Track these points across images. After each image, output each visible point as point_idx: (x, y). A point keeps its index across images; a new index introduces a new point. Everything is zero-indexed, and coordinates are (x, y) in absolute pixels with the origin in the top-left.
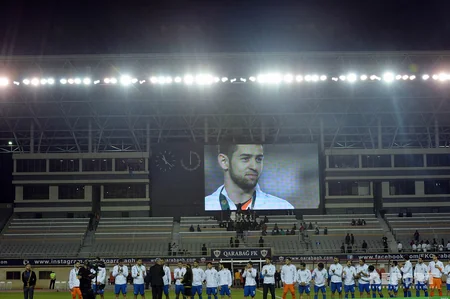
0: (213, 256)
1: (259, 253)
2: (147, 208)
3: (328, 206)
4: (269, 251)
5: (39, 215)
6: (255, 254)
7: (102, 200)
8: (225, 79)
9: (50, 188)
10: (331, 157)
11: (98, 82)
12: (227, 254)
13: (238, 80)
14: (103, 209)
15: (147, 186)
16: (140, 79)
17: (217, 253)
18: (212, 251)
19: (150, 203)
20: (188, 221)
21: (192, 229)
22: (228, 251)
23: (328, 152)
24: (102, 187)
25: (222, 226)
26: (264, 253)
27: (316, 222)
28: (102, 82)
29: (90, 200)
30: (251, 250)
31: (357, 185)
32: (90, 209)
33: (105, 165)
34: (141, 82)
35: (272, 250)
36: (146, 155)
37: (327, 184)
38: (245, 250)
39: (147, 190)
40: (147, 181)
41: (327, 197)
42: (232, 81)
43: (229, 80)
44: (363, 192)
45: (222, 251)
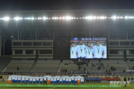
0: (71, 73)
1: (85, 72)
2: (53, 57)
3: (109, 57)
4: (88, 71)
5: (19, 59)
6: (84, 72)
7: (39, 55)
8: (75, 18)
9: (23, 51)
10: (110, 42)
11: (36, 19)
12: (75, 72)
13: (79, 18)
14: (39, 57)
15: (53, 51)
16: (49, 18)
17: (72, 72)
18: (70, 71)
19: (53, 56)
20: (65, 61)
21: (65, 64)
22: (75, 71)
23: (109, 40)
24: (39, 51)
25: (75, 63)
26: (86, 72)
27: (104, 62)
28: (37, 19)
29: (35, 55)
30: (82, 71)
31: (118, 51)
32: (35, 57)
33: (40, 44)
34: (49, 19)
35: (89, 71)
36: (52, 41)
37: (109, 50)
38: (81, 71)
39: (53, 52)
40: (52, 49)
41: (109, 55)
42: (77, 18)
43: (76, 18)
44: (121, 53)
45: (73, 71)
